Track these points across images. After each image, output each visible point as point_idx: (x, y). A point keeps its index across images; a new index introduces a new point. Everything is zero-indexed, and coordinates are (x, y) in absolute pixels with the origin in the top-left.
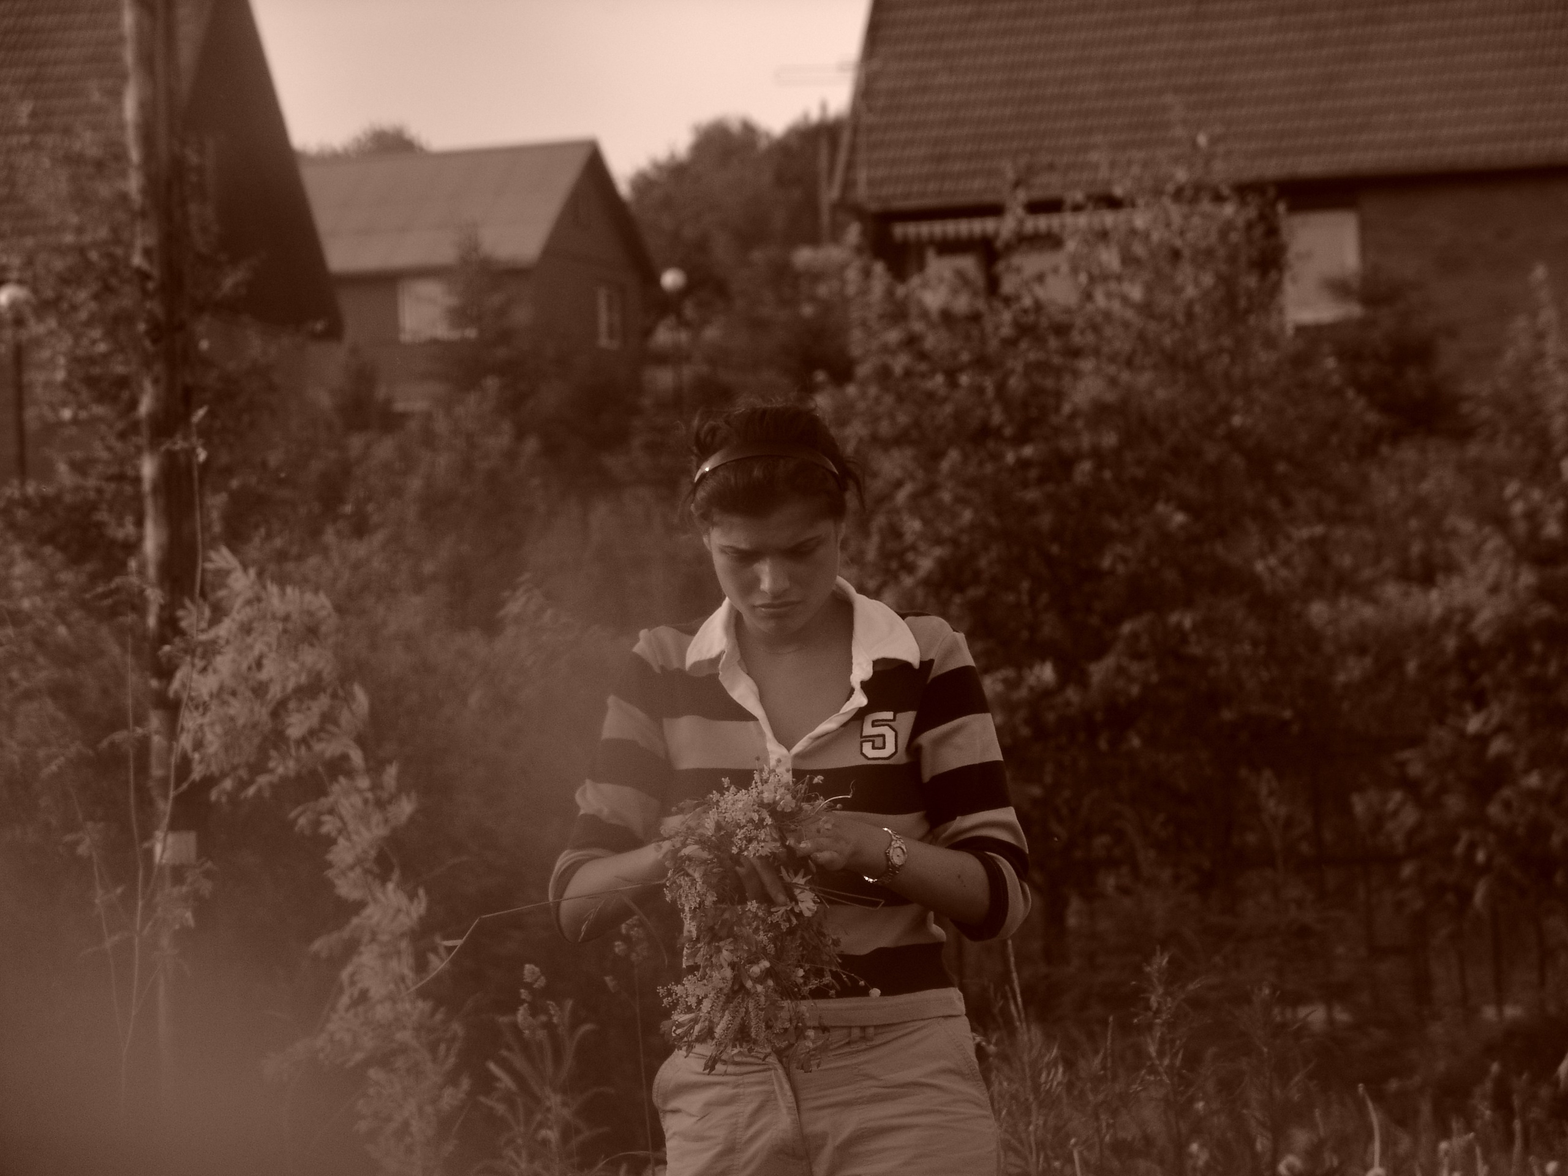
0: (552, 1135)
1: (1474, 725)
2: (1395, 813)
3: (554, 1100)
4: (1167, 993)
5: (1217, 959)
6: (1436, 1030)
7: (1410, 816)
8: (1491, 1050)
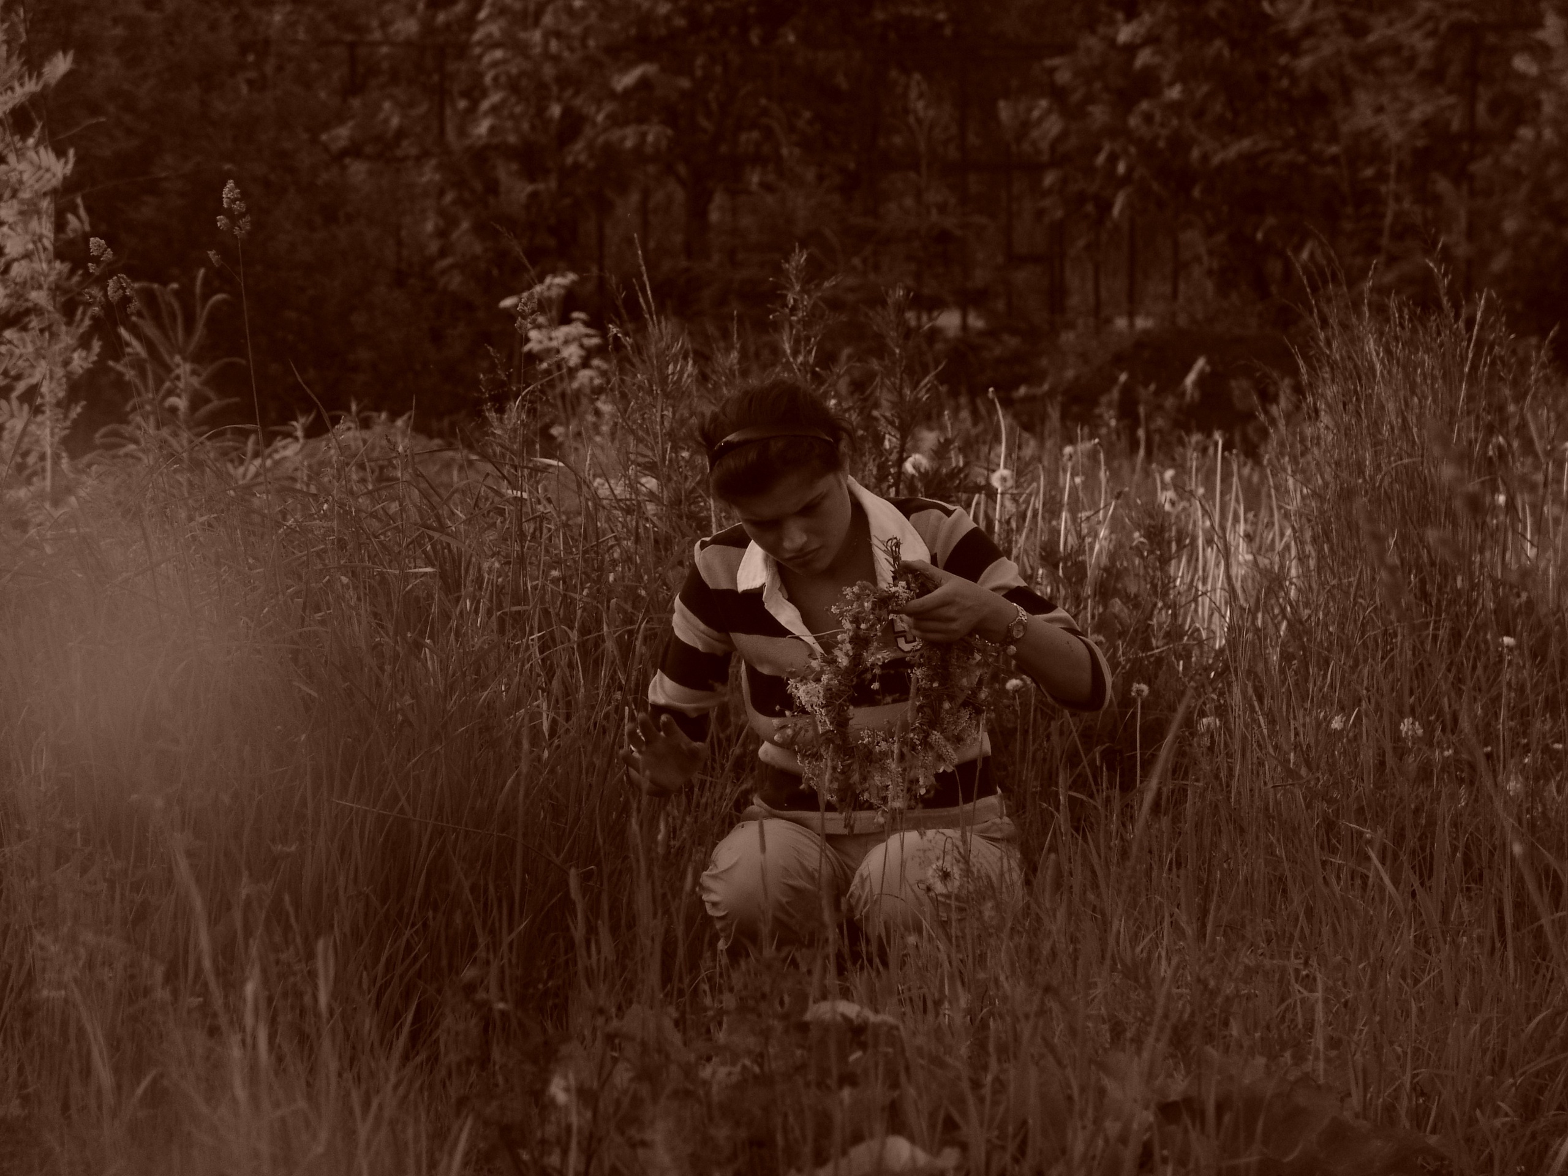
0: (181, 403)
1: (1125, 34)
2: (1041, 120)
3: (184, 369)
4: (803, 290)
5: (856, 261)
6: (1068, 338)
7: (1054, 126)
8: (1119, 360)
